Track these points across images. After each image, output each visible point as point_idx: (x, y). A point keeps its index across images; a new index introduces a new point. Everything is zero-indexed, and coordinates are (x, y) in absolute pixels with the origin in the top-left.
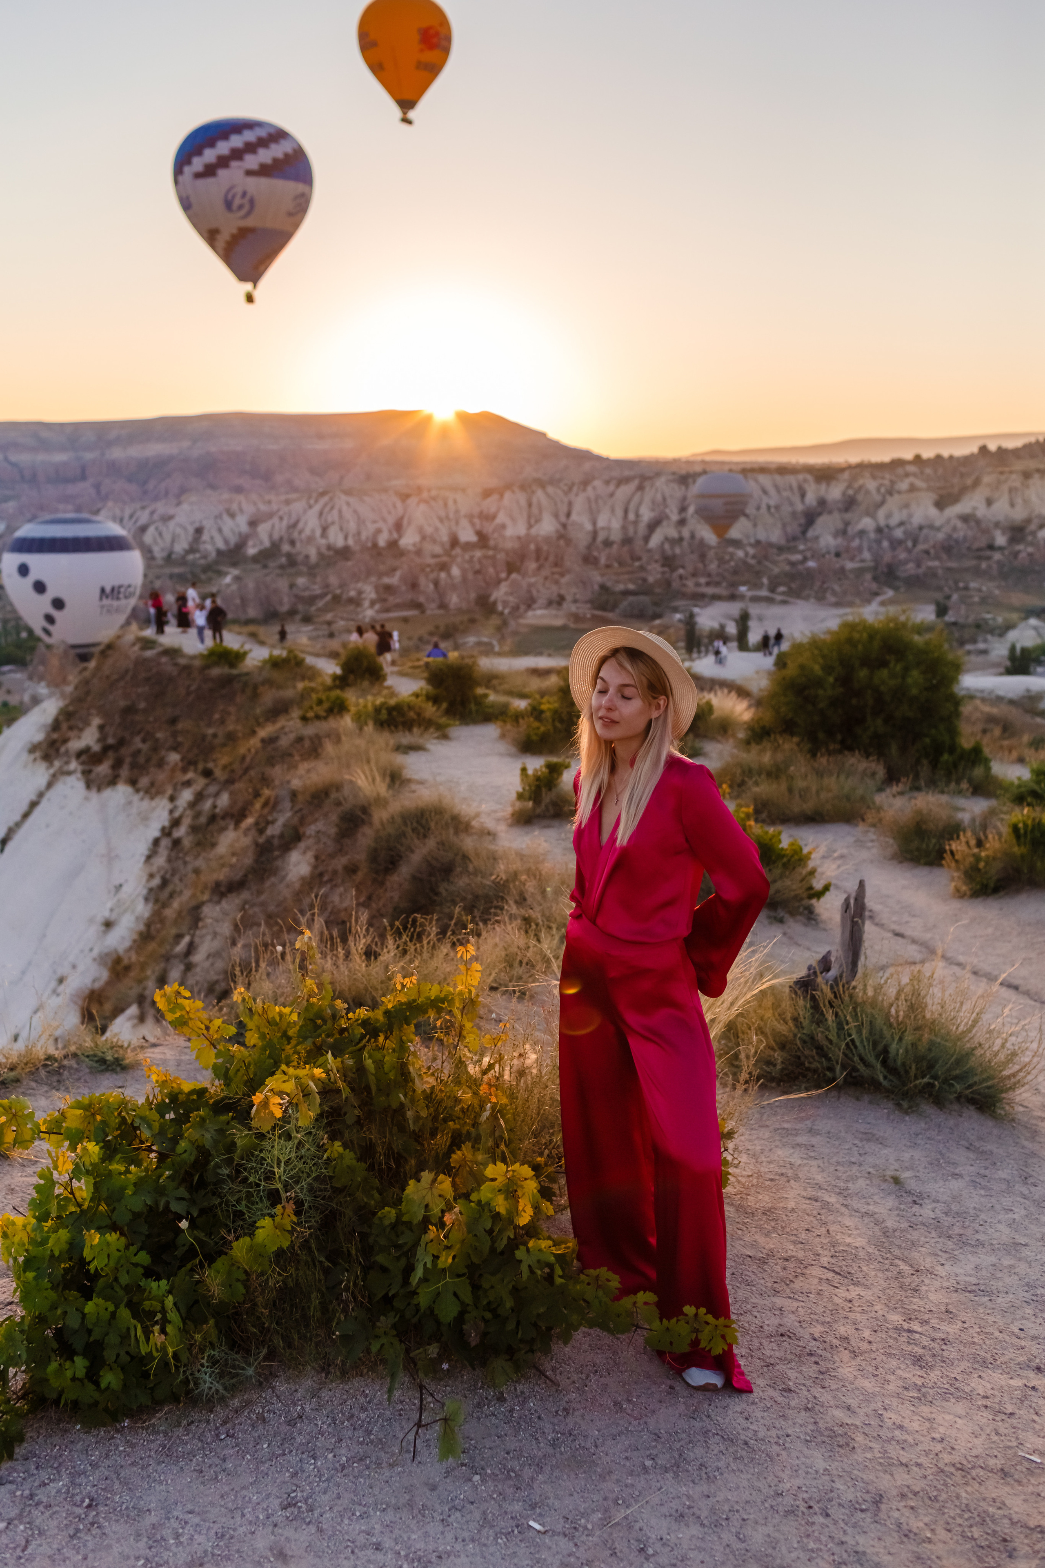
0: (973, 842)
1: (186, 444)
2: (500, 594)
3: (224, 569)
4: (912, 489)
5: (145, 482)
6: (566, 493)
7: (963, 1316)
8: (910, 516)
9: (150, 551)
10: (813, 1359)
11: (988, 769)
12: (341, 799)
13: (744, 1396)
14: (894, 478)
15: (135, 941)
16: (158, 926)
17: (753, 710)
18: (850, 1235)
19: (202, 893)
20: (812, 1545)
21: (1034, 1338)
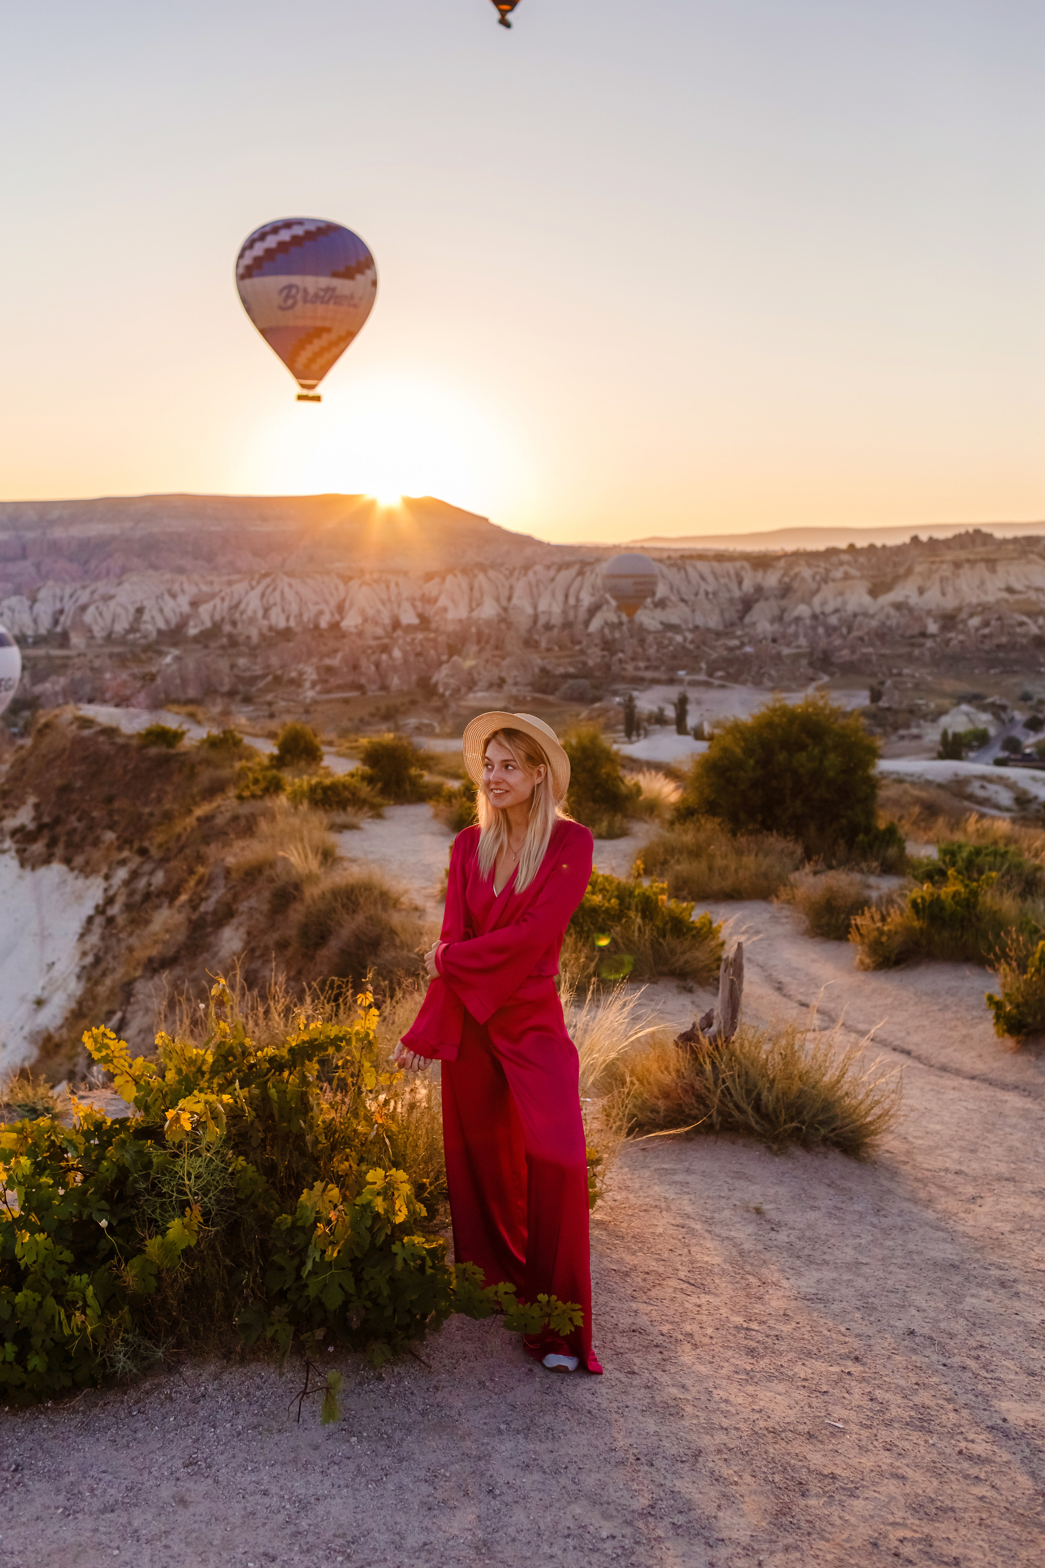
0: (877, 917)
1: (128, 525)
2: (441, 676)
3: (164, 648)
4: (847, 577)
5: (86, 562)
6: (507, 578)
7: (798, 1318)
8: (845, 603)
9: (90, 631)
10: (658, 1350)
11: (902, 849)
12: (274, 875)
13: (593, 1377)
14: (828, 567)
15: (67, 1019)
16: (90, 1003)
17: (680, 791)
18: (708, 1255)
19: (135, 969)
20: (635, 1487)
21: (858, 1336)
